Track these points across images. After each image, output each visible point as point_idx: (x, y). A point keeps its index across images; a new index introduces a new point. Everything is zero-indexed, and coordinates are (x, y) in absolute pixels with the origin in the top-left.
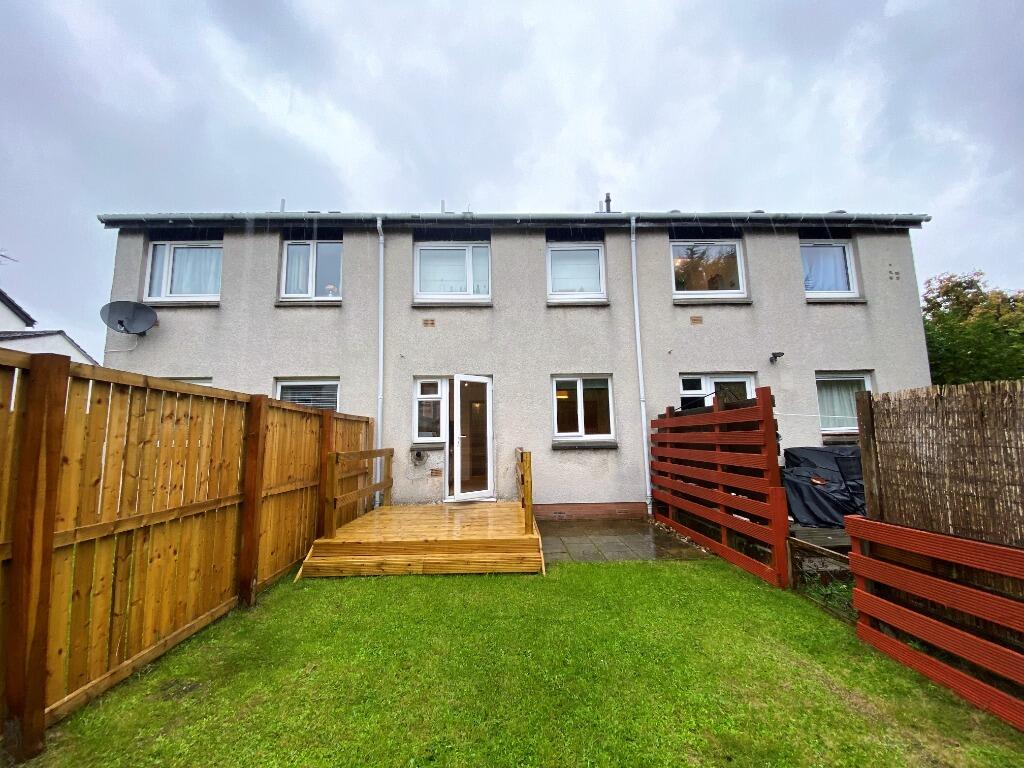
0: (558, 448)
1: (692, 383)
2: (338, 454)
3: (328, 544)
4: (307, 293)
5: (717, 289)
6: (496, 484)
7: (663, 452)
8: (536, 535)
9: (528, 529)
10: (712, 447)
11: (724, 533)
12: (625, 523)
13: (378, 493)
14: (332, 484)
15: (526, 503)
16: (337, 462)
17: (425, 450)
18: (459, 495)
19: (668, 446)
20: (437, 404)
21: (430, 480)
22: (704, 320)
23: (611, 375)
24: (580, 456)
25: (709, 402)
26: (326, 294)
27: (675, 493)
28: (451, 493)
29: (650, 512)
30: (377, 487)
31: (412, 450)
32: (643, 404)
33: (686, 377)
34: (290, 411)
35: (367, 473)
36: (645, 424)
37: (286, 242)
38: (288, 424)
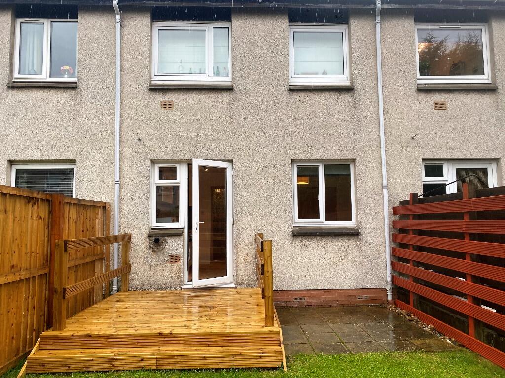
0: (299, 234)
1: (434, 169)
2: (66, 243)
3: (56, 337)
4: (41, 73)
5: (459, 74)
6: (236, 270)
7: (404, 238)
8: (277, 328)
9: (269, 321)
10: (460, 236)
11: (471, 324)
12: (365, 309)
13: (115, 279)
14: (61, 273)
15: (266, 294)
16: (66, 250)
17: (164, 236)
18: (197, 282)
19: (411, 232)
20: (176, 189)
21: (169, 266)
22: (448, 106)
23: (354, 161)
24: (321, 243)
25: (452, 189)
26: (61, 75)
27: (416, 280)
28: (190, 280)
29: (390, 298)
30: (116, 273)
31: (150, 236)
32: (385, 191)
33: (429, 163)
34: (11, 195)
35: (104, 258)
36: (387, 210)
37: (19, 21)
38: (10, 208)
